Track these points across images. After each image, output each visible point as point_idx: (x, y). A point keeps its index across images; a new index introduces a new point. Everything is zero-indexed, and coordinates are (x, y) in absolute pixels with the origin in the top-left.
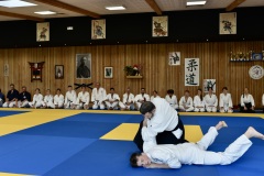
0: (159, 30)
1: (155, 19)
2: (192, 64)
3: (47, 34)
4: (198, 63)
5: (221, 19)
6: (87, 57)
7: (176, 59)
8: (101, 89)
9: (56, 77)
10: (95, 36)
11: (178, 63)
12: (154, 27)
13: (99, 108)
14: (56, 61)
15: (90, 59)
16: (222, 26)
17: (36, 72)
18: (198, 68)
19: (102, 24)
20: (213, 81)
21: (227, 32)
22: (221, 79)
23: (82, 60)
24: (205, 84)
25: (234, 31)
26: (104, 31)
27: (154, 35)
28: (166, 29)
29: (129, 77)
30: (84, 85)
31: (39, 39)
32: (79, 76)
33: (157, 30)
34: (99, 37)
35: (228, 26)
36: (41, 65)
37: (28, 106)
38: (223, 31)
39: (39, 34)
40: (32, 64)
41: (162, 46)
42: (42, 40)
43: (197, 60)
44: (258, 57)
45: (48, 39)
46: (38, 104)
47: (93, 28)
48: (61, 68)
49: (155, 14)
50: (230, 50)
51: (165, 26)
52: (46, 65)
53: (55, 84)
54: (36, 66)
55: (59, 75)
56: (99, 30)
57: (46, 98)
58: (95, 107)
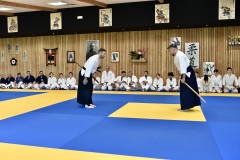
0: (161, 17)
1: (157, 7)
2: (192, 48)
3: (60, 23)
4: (198, 47)
5: (220, 5)
7: (177, 44)
8: (110, 72)
9: (68, 62)
10: (102, 23)
12: (156, 15)
13: (107, 89)
14: (68, 47)
16: (221, 11)
17: (51, 57)
18: (197, 52)
19: (109, 13)
20: (212, 63)
21: (226, 18)
22: (220, 61)
23: (91, 46)
24: (205, 67)
25: (233, 16)
27: (157, 21)
28: (167, 16)
29: (134, 60)
31: (52, 28)
33: (159, 17)
34: (106, 25)
35: (227, 12)
36: (55, 51)
37: (44, 88)
38: (222, 16)
39: (52, 23)
40: (47, 50)
41: (164, 32)
42: (56, 28)
43: (197, 44)
45: (60, 27)
46: (53, 86)
48: (72, 54)
49: (159, 3)
50: (229, 33)
51: (167, 14)
52: (60, 51)
53: (67, 69)
54: (50, 52)
55: (71, 60)
56: (106, 19)
57: (60, 81)
58: (104, 88)
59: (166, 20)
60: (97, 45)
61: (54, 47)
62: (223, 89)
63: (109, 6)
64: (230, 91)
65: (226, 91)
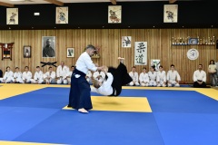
0: (114, 17)
1: (110, 8)
2: (141, 47)
3: (16, 18)
4: (146, 46)
5: (165, 10)
6: (52, 39)
7: (128, 42)
8: (65, 67)
10: (58, 21)
11: (129, 46)
12: (109, 15)
13: (62, 83)
14: (25, 42)
15: (54, 41)
16: (166, 15)
17: (7, 52)
18: (146, 50)
19: (65, 11)
20: (158, 61)
21: (170, 21)
22: (164, 59)
23: (48, 42)
25: (175, 20)
26: (66, 17)
27: (110, 21)
28: (119, 17)
30: (49, 64)
31: (8, 22)
32: (44, 55)
33: (112, 18)
35: (171, 16)
36: (11, 45)
38: (166, 20)
39: (8, 18)
40: (2, 45)
41: (116, 31)
42: (12, 23)
43: (145, 43)
44: (194, 42)
46: (9, 80)
47: (57, 14)
48: (29, 49)
49: (110, 4)
50: (172, 35)
51: (119, 15)
52: (16, 46)
53: (23, 63)
54: (6, 46)
55: (27, 54)
56: (62, 16)
57: (16, 75)
58: (59, 81)
59: (118, 20)
60: (53, 41)
61: (10, 42)
62: (167, 83)
63: (65, 5)
64: (173, 86)
65: (169, 85)
